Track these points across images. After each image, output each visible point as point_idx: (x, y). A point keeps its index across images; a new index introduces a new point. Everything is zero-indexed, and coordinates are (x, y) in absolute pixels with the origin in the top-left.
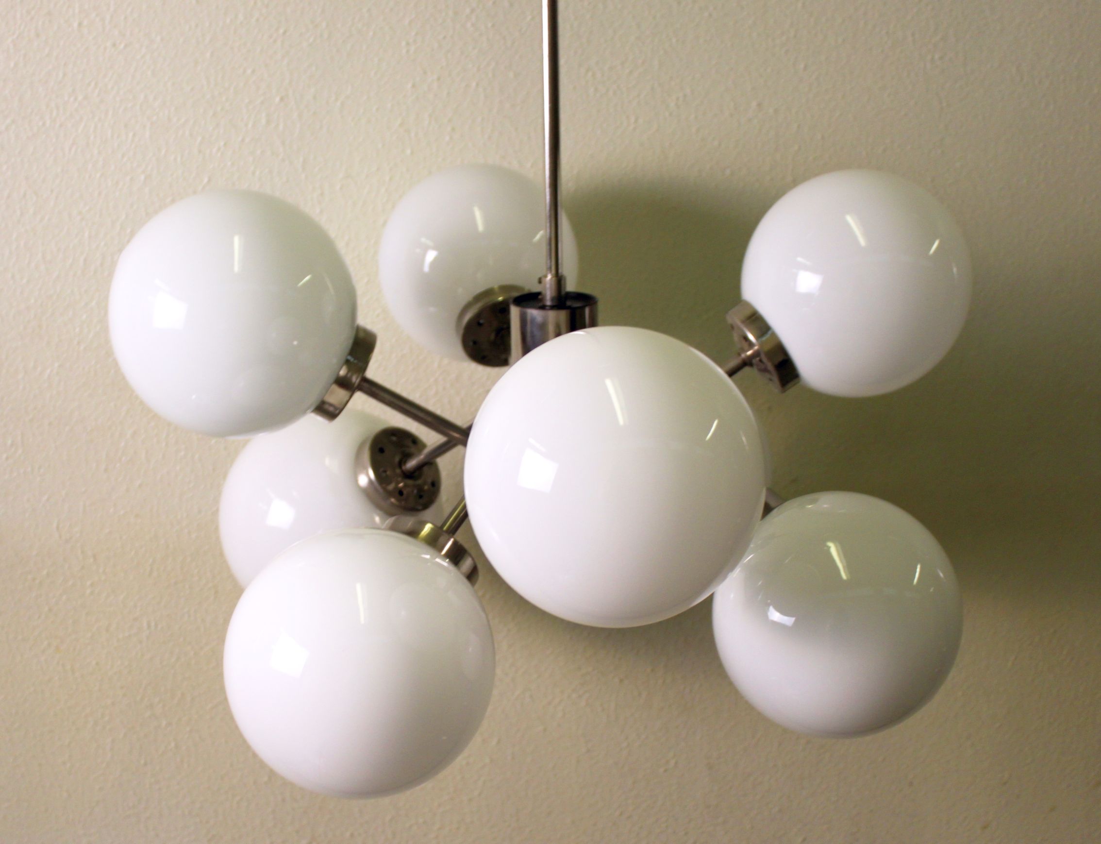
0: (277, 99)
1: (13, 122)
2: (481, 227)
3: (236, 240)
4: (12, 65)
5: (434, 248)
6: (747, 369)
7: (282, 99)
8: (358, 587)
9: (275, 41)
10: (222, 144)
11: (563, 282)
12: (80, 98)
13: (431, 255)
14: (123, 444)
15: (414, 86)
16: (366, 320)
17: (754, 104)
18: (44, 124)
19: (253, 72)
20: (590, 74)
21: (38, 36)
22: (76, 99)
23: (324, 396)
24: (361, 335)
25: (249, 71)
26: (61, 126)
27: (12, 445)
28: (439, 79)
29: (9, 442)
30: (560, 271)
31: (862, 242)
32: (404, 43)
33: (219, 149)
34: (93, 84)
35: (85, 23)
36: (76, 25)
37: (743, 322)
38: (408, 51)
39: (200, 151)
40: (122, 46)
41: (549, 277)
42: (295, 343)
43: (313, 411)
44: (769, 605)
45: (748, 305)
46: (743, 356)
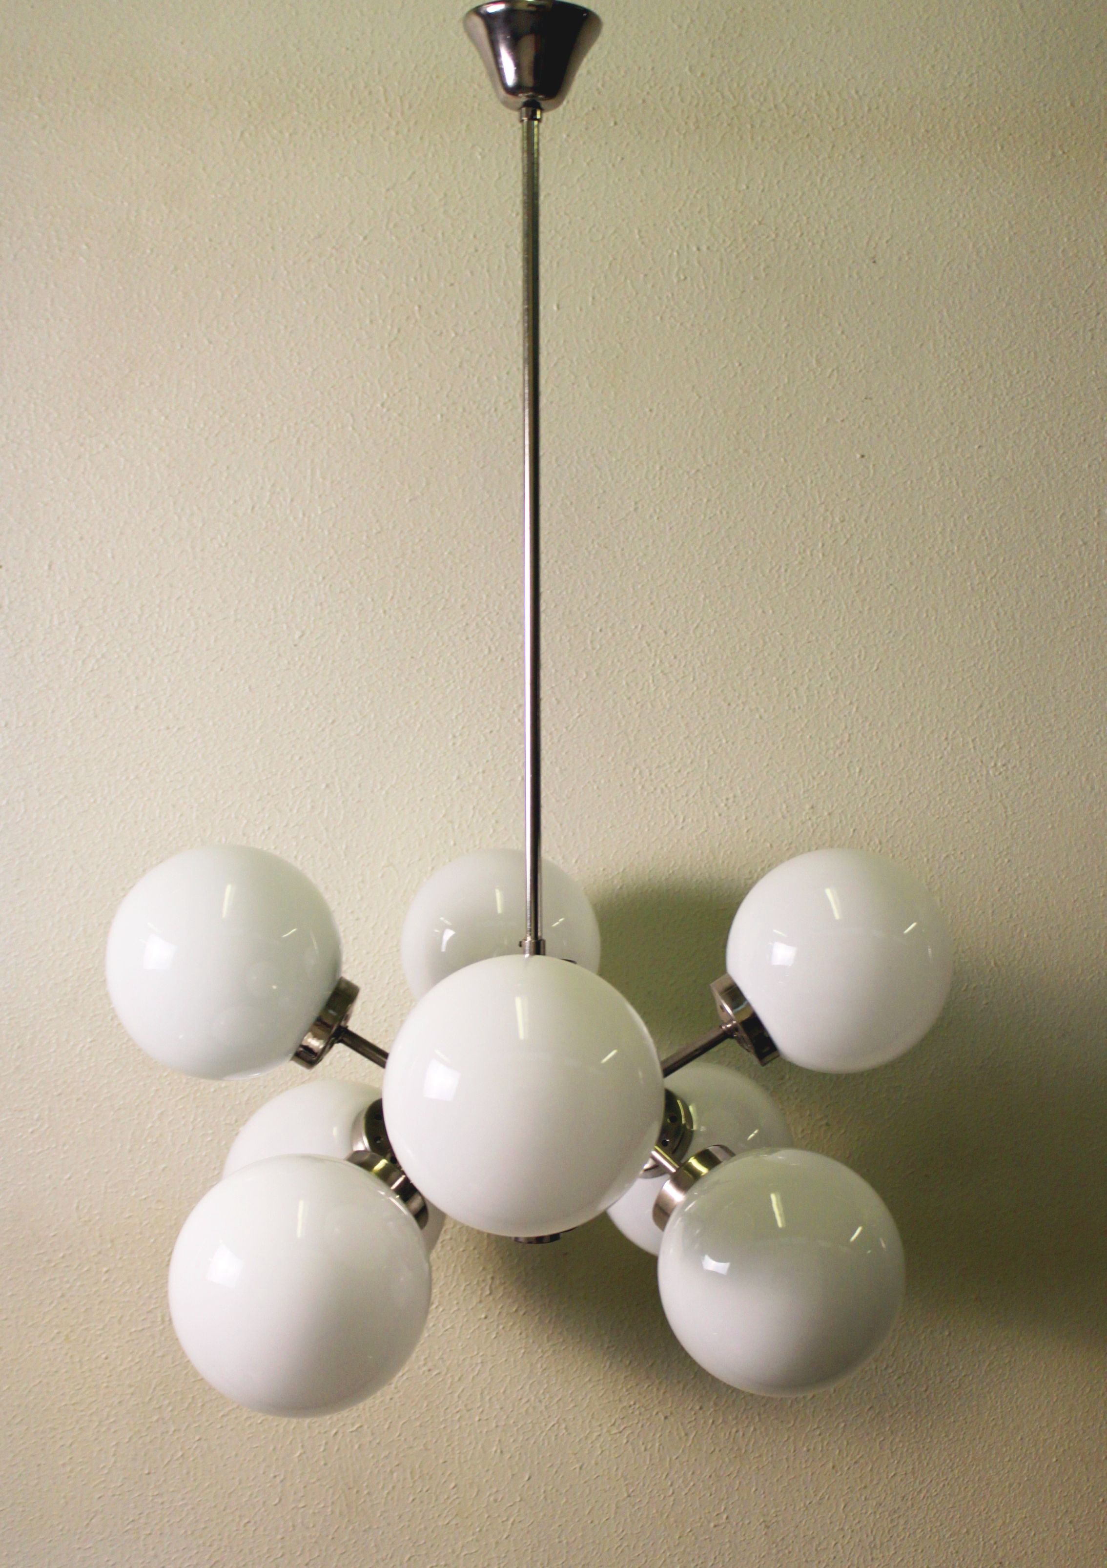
0: (323, 786)
1: (66, 797)
2: (500, 910)
3: (229, 889)
4: (69, 743)
5: (451, 928)
6: (728, 1041)
7: (327, 786)
8: (301, 1204)
9: (323, 730)
10: (267, 827)
11: (542, 946)
12: (132, 777)
13: (449, 934)
14: (150, 1125)
15: (458, 778)
16: (349, 974)
17: (807, 807)
18: (95, 802)
19: (301, 758)
20: (638, 771)
21: (96, 716)
22: (127, 778)
23: (302, 1039)
24: (343, 986)
25: (297, 758)
26: (111, 803)
27: (38, 1120)
28: (484, 772)
29: (36, 1116)
30: (539, 934)
31: (837, 916)
32: (450, 736)
33: (263, 832)
34: (145, 764)
35: (142, 706)
36: (132, 708)
37: (721, 993)
38: (454, 744)
39: (244, 834)
40: (175, 729)
41: (529, 939)
42: (274, 987)
43: (292, 1059)
44: (704, 1255)
45: (730, 978)
46: (724, 1027)
